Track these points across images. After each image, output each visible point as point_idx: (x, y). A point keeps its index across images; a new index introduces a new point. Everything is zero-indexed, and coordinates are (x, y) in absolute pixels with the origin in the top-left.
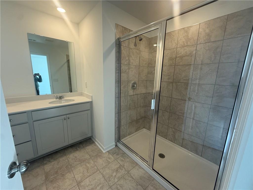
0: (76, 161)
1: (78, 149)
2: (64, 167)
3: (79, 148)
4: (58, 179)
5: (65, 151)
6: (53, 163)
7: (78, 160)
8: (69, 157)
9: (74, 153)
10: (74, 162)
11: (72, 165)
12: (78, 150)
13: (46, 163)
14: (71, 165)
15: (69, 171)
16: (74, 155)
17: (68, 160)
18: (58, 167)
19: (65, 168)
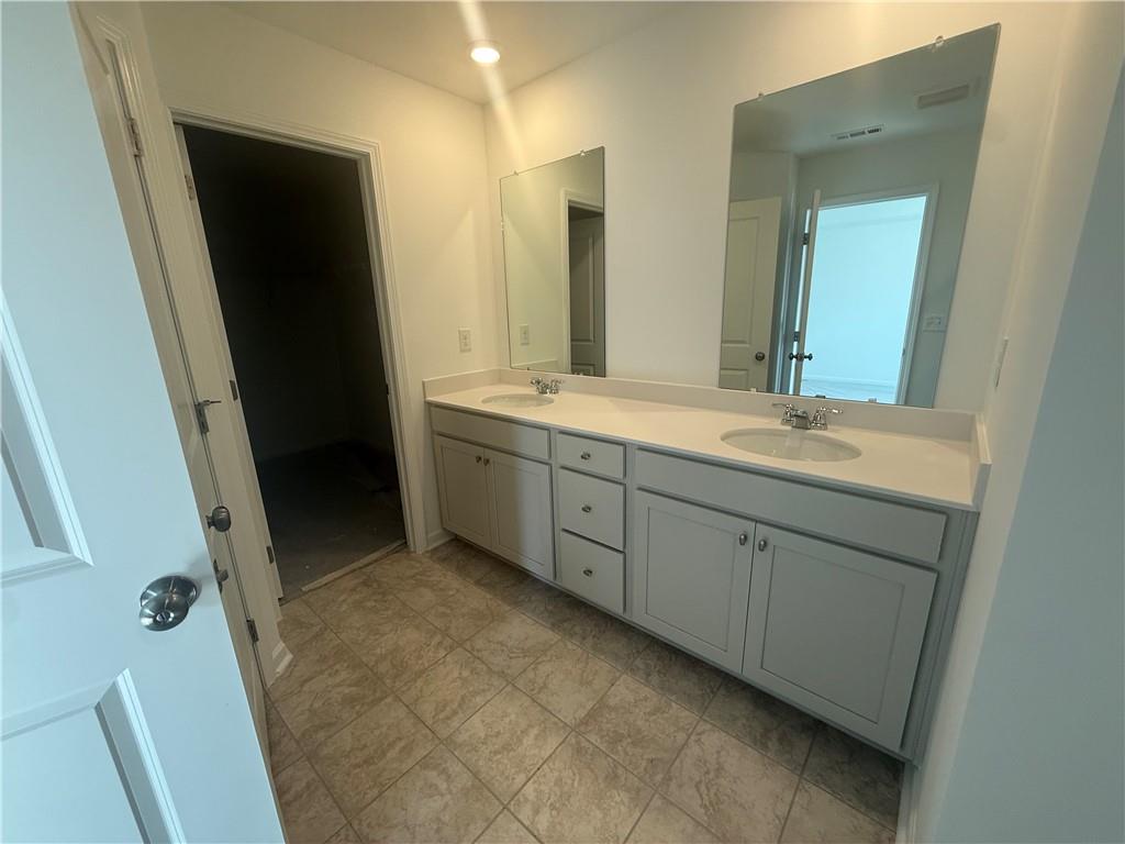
0: (703, 788)
1: (773, 744)
2: (645, 757)
3: (781, 740)
4: (592, 771)
5: (722, 691)
6: (646, 691)
7: (713, 791)
8: (703, 733)
9: (734, 741)
10: (691, 779)
11: (673, 785)
12: (765, 746)
13: (638, 669)
14: (670, 779)
15: (638, 791)
16: (723, 753)
17: (686, 743)
18: (639, 723)
19: (644, 764)
